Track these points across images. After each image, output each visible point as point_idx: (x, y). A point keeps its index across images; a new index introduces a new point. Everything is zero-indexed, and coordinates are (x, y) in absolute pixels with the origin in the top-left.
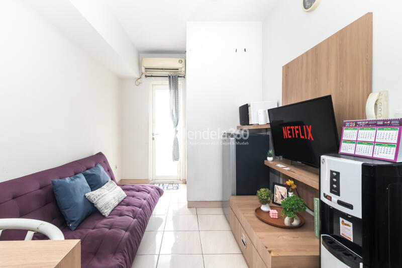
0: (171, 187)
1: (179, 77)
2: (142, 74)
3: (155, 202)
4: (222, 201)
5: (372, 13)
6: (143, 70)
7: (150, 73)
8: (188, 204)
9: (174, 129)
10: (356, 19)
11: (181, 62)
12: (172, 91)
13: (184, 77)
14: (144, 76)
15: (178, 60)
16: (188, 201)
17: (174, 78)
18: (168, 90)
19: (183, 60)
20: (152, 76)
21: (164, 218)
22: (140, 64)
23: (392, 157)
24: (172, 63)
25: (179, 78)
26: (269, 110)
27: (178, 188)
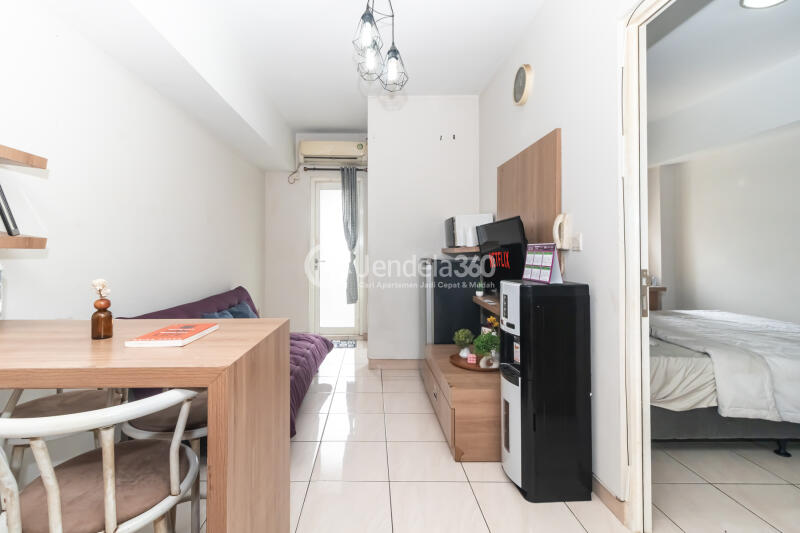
0: (343, 344)
1: (358, 170)
2: (300, 164)
3: (322, 358)
4: (420, 360)
5: (560, 130)
6: (302, 160)
7: (313, 165)
8: (370, 364)
9: (349, 253)
10: (541, 137)
11: (361, 147)
12: (347, 192)
13: (366, 170)
14: (302, 168)
15: (356, 144)
16: (370, 360)
17: (351, 174)
18: (340, 192)
19: (364, 145)
20: (314, 169)
21: (333, 383)
22: (295, 151)
23: (548, 280)
24: (346, 148)
25: (358, 172)
26: (477, 228)
27: (355, 346)
